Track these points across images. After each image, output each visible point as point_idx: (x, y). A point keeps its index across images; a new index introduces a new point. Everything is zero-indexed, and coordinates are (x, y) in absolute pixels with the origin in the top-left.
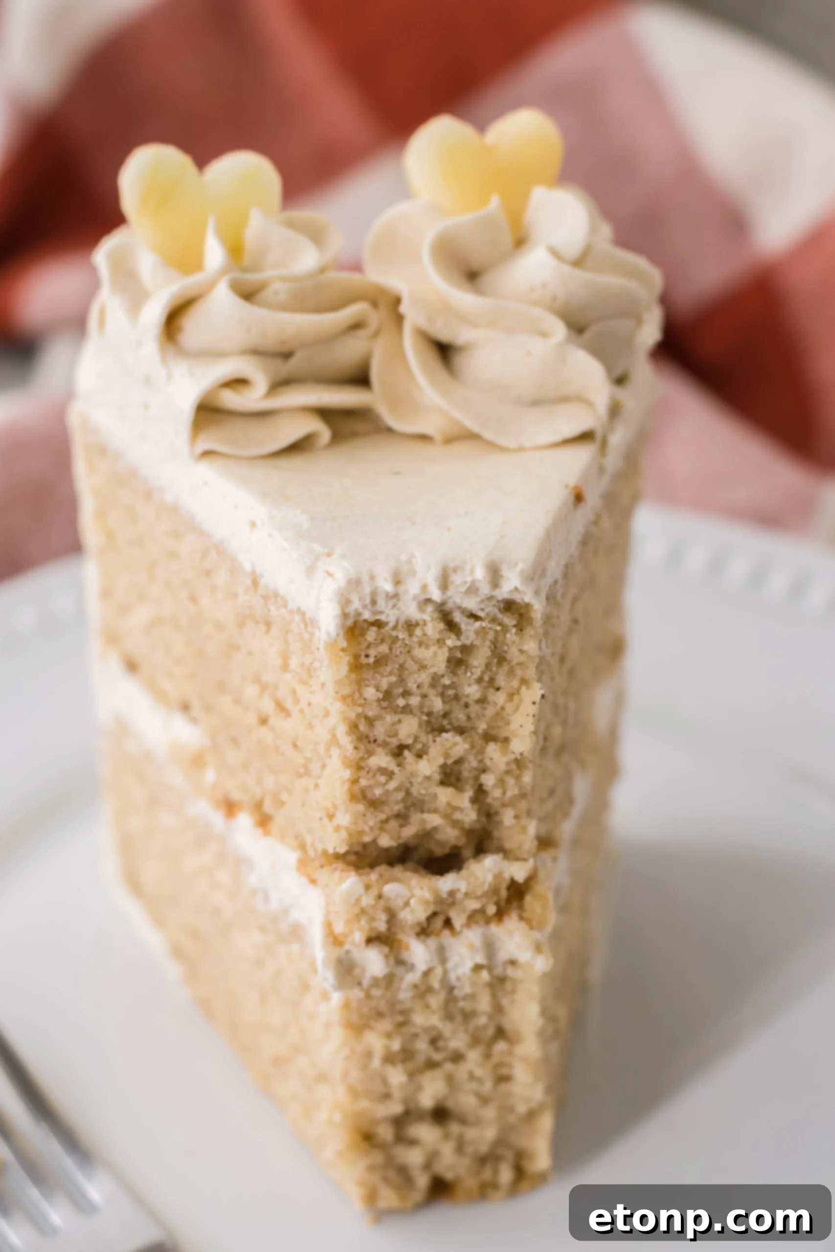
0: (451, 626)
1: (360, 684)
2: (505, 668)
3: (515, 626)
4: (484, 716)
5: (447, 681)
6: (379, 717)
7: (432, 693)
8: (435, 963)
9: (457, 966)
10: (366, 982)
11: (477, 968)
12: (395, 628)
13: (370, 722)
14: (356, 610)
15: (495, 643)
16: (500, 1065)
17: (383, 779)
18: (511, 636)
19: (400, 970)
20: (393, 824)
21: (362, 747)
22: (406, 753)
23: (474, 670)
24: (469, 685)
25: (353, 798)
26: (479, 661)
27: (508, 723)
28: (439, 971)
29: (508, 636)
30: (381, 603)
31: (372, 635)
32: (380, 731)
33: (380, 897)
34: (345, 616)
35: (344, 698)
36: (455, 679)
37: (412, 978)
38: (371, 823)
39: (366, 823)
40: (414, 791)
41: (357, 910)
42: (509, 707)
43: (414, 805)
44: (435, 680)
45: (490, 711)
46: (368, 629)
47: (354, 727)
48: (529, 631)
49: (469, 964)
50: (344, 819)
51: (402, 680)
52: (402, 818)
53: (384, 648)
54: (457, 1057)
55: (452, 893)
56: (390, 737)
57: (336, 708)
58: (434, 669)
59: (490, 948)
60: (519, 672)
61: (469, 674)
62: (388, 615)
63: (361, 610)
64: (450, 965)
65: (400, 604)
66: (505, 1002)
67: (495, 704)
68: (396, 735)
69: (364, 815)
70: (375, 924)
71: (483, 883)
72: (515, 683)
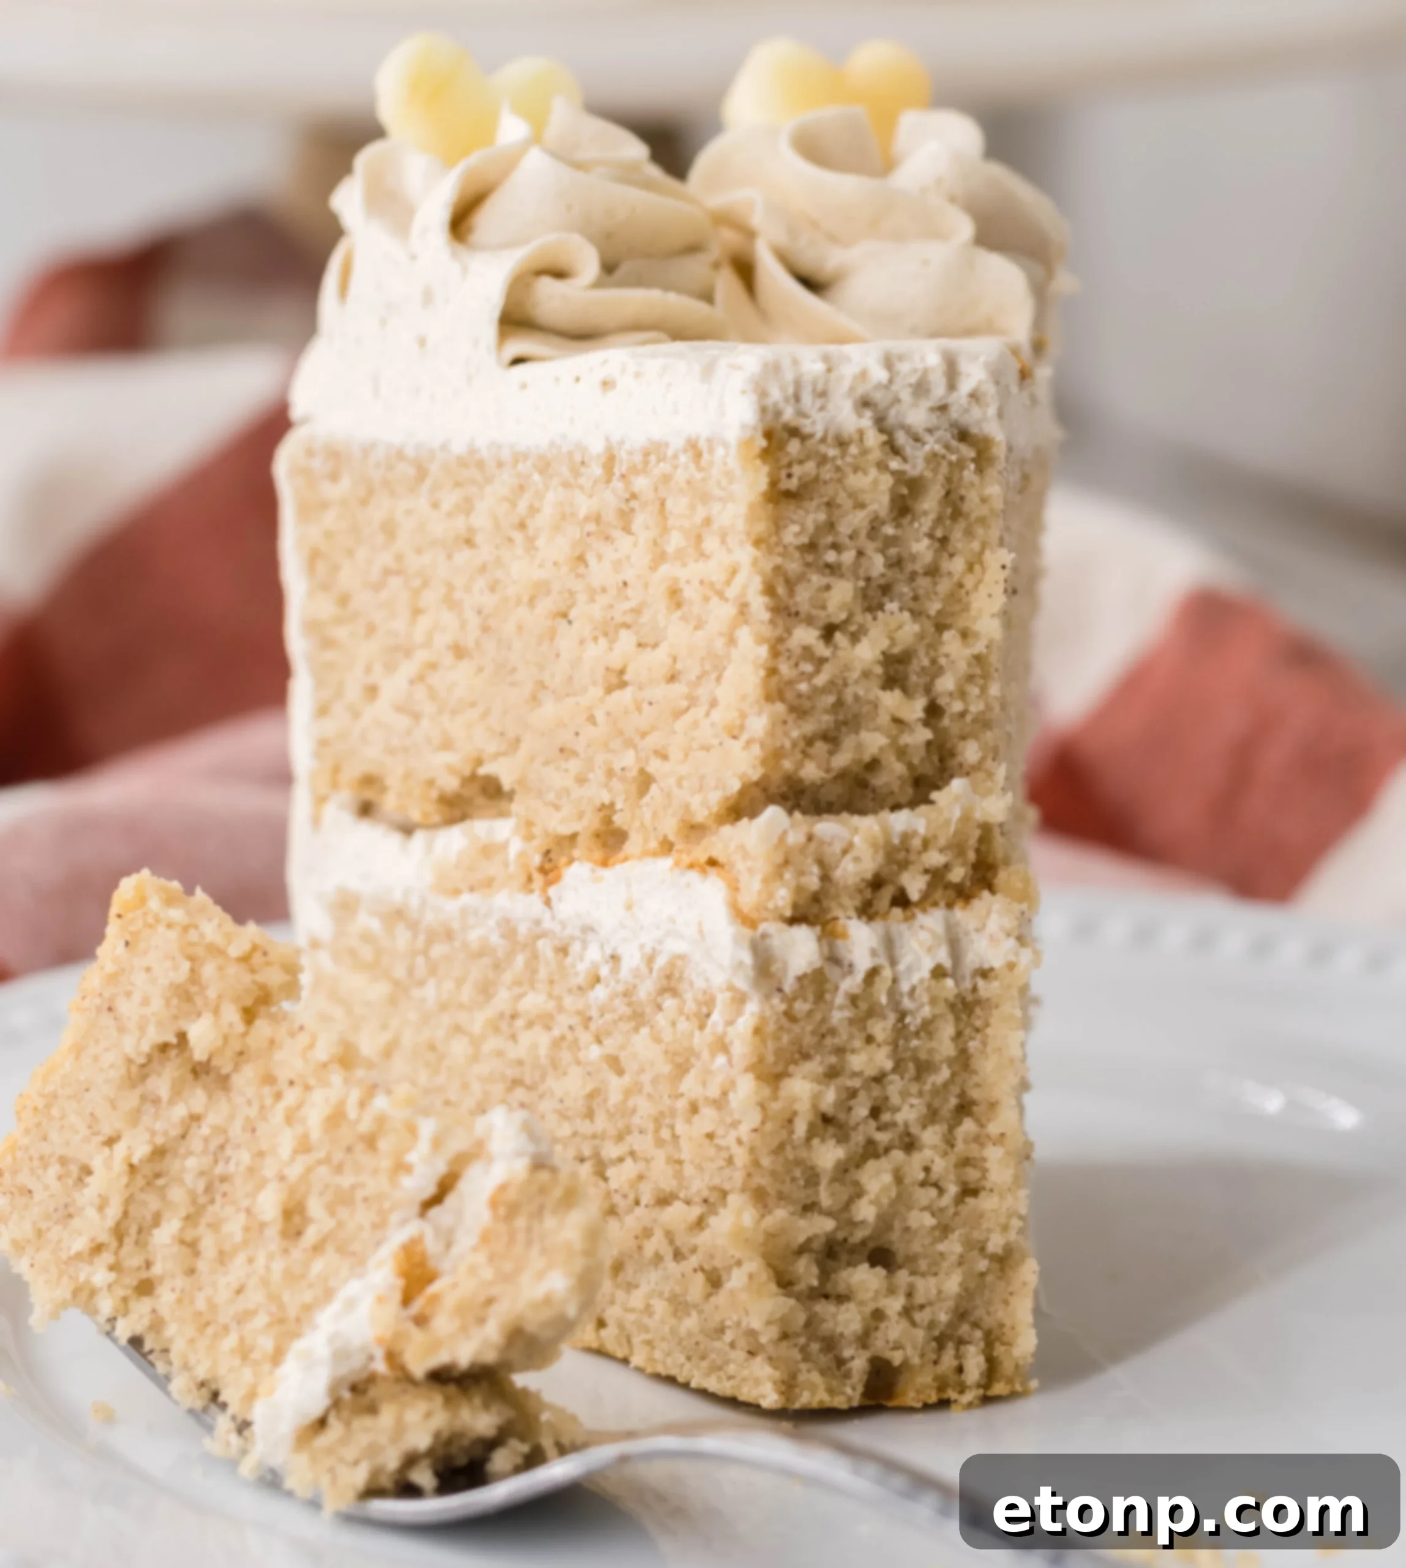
0: (894, 449)
1: (778, 525)
2: (962, 524)
3: (974, 460)
4: (936, 593)
5: (889, 530)
6: (802, 578)
7: (870, 547)
8: (883, 961)
9: (910, 969)
10: (789, 986)
11: (938, 973)
12: (823, 440)
13: (791, 584)
14: (775, 404)
15: (949, 480)
16: (966, 1162)
17: (808, 668)
18: (969, 473)
19: (833, 972)
20: (820, 747)
21: (780, 622)
22: (838, 636)
23: (923, 520)
24: (918, 541)
25: (769, 698)
26: (930, 503)
27: (966, 608)
28: (887, 973)
29: (966, 473)
30: (807, 399)
31: (794, 447)
32: (803, 597)
33: (810, 838)
34: (763, 410)
35: (758, 543)
36: (899, 532)
37: (851, 984)
38: (795, 734)
39: (786, 734)
40: (848, 696)
41: (779, 858)
42: (969, 581)
43: (845, 723)
44: (874, 529)
45: (944, 586)
46: (788, 441)
47: (769, 590)
48: (992, 473)
49: (928, 964)
50: (758, 724)
51: (831, 526)
52: (831, 738)
53: (810, 467)
54: (910, 1144)
55: (906, 837)
56: (815, 607)
57: (745, 555)
58: (873, 507)
59: (954, 944)
60: (980, 531)
61: (916, 525)
62: (814, 423)
63: (781, 405)
64: (901, 967)
65: (830, 406)
66: (973, 1045)
67: (950, 574)
68: (824, 607)
69: (785, 722)
70: (804, 880)
71: (948, 822)
72: (976, 545)
